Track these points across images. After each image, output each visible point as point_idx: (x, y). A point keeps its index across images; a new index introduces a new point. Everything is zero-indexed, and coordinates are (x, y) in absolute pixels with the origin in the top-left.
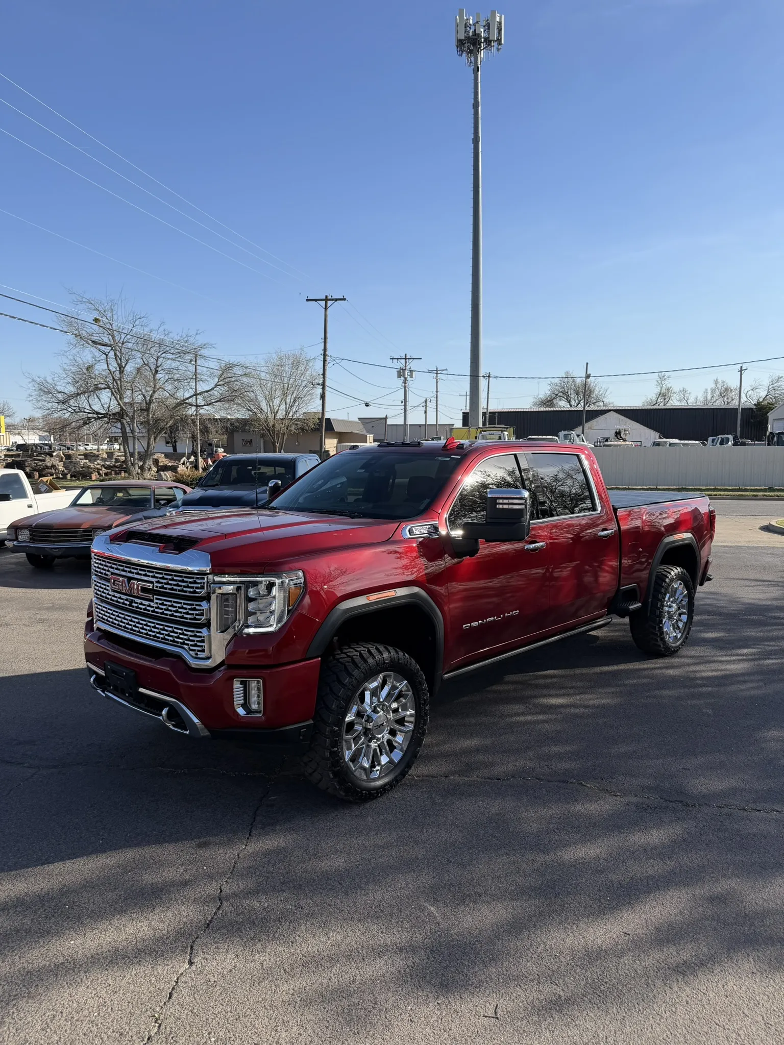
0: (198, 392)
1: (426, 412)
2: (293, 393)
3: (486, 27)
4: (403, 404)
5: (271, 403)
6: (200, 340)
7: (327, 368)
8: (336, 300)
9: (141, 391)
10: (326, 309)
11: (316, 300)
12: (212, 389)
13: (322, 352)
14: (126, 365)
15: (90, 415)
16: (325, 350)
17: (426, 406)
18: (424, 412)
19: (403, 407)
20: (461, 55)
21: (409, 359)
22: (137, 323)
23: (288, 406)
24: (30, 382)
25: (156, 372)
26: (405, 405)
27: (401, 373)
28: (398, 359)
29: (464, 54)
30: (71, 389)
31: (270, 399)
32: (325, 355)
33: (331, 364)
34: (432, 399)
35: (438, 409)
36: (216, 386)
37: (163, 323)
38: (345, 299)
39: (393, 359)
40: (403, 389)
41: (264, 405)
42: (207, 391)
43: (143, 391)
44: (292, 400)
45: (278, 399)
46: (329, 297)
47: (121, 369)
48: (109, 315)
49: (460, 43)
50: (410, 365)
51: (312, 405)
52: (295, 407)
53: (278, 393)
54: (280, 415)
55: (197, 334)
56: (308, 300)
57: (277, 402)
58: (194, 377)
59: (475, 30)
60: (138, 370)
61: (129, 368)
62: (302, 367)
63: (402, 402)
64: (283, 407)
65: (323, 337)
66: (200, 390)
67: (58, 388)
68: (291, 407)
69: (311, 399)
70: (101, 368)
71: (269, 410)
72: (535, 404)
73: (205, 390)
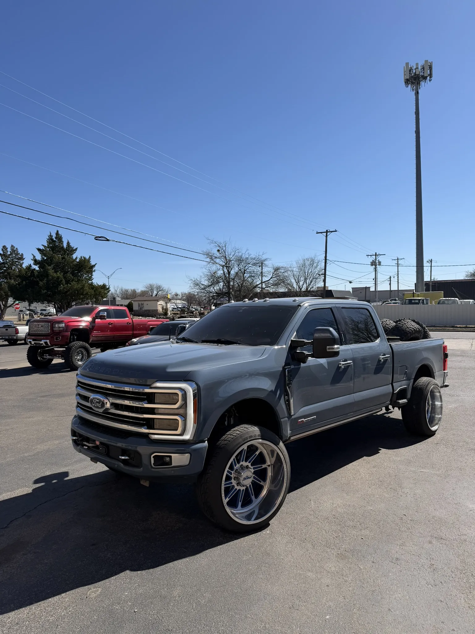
0: (263, 281)
1: (390, 284)
2: (310, 278)
3: (422, 70)
4: (374, 280)
5: (298, 284)
6: (264, 257)
7: (327, 265)
8: (332, 232)
9: (237, 282)
10: (327, 236)
11: (321, 233)
12: (270, 280)
13: (324, 258)
14: (231, 271)
15: (215, 294)
16: (326, 257)
17: (390, 280)
18: (389, 284)
19: (374, 282)
20: (407, 87)
21: (378, 255)
22: (237, 251)
23: (307, 285)
24: (189, 280)
25: (244, 273)
26: (376, 281)
27: (373, 263)
28: (371, 255)
29: (410, 86)
30: (206, 283)
31: (298, 282)
32: (326, 259)
33: (329, 264)
34: (395, 276)
35: (399, 282)
36: (271, 278)
37: (247, 250)
38: (336, 231)
39: (368, 256)
40: (374, 272)
41: (295, 285)
42: (267, 281)
43: (238, 282)
44: (310, 282)
45: (302, 281)
46: (328, 231)
47: (229, 273)
48: (224, 249)
49: (407, 82)
50: (379, 258)
51: (321, 284)
52: (311, 285)
53: (302, 279)
54: (303, 289)
55: (263, 254)
56: (317, 233)
57: (301, 283)
58: (261, 274)
59: (416, 72)
60: (237, 273)
61: (233, 272)
62: (315, 265)
63: (374, 279)
64: (305, 285)
65: (325, 251)
66: (264, 280)
67: (202, 283)
68: (309, 285)
69: (320, 281)
70: (220, 273)
71: (298, 287)
72: (467, 276)
73: (266, 280)
